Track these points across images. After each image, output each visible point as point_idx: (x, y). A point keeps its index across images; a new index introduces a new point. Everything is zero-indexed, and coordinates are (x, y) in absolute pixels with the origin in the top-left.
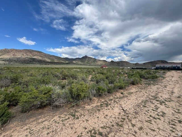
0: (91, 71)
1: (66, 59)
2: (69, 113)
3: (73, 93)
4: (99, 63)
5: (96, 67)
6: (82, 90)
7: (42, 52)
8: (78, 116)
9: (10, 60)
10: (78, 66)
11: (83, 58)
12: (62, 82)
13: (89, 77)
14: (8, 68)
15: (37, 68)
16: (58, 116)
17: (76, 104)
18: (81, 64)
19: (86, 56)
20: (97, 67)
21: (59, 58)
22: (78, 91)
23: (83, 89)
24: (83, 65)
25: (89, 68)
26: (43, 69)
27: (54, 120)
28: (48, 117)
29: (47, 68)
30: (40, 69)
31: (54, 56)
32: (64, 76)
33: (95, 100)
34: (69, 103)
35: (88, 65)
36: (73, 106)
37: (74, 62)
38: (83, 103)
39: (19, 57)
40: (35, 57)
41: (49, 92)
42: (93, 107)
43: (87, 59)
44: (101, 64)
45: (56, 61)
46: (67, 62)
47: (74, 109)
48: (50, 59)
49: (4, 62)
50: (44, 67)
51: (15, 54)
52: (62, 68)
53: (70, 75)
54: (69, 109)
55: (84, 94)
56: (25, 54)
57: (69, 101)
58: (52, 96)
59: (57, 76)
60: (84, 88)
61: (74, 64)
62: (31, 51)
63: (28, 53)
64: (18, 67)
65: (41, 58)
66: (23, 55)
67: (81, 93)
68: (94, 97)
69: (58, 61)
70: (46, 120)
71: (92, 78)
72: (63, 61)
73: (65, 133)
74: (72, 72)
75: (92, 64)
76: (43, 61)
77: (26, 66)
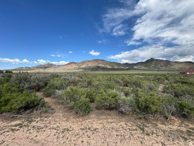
0: (161, 78)
1: (126, 64)
2: (136, 124)
3: (140, 104)
4: (177, 67)
5: (170, 72)
6: (152, 102)
7: (104, 60)
8: (147, 132)
9: (85, 69)
10: (141, 72)
11: (148, 61)
12: (125, 88)
13: (159, 87)
14: (85, 74)
15: (101, 74)
16: (124, 123)
17: (144, 117)
18: (144, 70)
19: (152, 58)
20: (173, 72)
21: (119, 64)
22: (147, 103)
23: (154, 101)
24: (147, 70)
25: (157, 75)
26: (106, 75)
27: (121, 125)
28: (116, 120)
29: (109, 74)
30: (104, 75)
31: (114, 63)
32: (126, 83)
33: (173, 120)
34: (135, 113)
35: (156, 70)
36: (141, 118)
37: (135, 67)
38: (153, 118)
39: (90, 65)
40: (99, 65)
41: (115, 96)
42: (172, 130)
43: (154, 63)
44: (181, 69)
45: (116, 67)
46: (127, 68)
47: (141, 121)
48: (111, 66)
49: (82, 70)
50: (106, 73)
51: (88, 64)
52: (122, 74)
53: (132, 82)
54: (135, 119)
55: (156, 108)
56: (93, 64)
57: (135, 111)
58: (118, 101)
59: (118, 82)
60: (156, 101)
61: (135, 69)
62: (97, 60)
63: (95, 63)
64: (89, 74)
65: (104, 65)
66: (92, 64)
67: (151, 106)
68: (172, 115)
69: (117, 68)
70: (114, 122)
71: (165, 88)
72: (123, 66)
73: (134, 144)
74: (134, 78)
75: (162, 69)
76: (105, 68)
77: (94, 73)
